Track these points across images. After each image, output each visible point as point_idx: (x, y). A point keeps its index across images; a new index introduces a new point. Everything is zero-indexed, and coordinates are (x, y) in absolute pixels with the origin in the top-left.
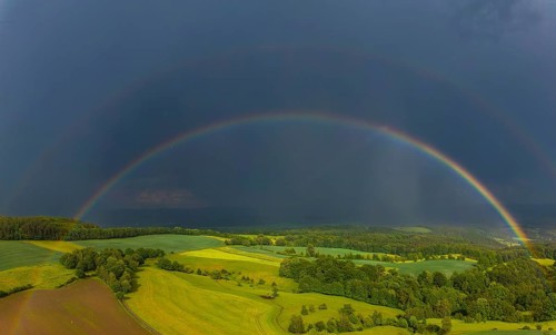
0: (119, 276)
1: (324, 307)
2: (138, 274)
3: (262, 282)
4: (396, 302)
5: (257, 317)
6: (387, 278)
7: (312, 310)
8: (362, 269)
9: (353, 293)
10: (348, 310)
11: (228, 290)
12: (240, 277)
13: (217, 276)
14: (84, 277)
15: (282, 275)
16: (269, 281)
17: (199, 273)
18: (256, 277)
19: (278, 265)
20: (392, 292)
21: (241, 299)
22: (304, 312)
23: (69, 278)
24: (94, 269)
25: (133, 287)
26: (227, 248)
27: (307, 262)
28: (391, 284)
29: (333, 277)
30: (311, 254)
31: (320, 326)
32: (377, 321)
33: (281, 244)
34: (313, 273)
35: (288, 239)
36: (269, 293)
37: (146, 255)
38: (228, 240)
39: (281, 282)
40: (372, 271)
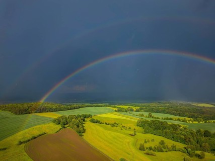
0: (78, 126)
1: (153, 140)
2: (84, 125)
3: (130, 128)
4: (184, 141)
5: (128, 143)
6: (182, 130)
7: (148, 141)
8: (170, 125)
9: (166, 135)
10: (162, 143)
11: (117, 131)
12: (122, 126)
13: (113, 125)
14: (65, 127)
15: (138, 125)
16: (133, 128)
17: (106, 124)
18: (128, 126)
19: (136, 121)
20: (183, 137)
21: (122, 135)
22: (146, 142)
23: (59, 128)
24: (67, 124)
25: (84, 131)
26: (116, 113)
27: (148, 121)
28: (183, 133)
29: (157, 128)
30: (150, 116)
31: (150, 148)
32: (174, 149)
33: (137, 111)
34: (150, 125)
35: (141, 109)
36: (133, 133)
37: (85, 117)
38: (116, 109)
39: (137, 128)
40: (175, 127)
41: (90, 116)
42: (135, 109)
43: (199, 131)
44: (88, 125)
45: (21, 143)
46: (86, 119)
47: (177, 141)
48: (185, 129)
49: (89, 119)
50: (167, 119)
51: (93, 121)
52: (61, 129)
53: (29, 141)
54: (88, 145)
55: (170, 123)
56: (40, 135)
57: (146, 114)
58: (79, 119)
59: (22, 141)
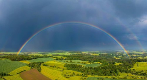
0: (38, 68)
1: (70, 72)
2: (41, 67)
3: (61, 68)
4: (82, 72)
5: (60, 74)
6: (82, 68)
7: (68, 73)
8: (78, 66)
9: (76, 70)
10: (74, 73)
11: (55, 70)
12: (57, 67)
13: (53, 67)
14: (33, 68)
15: (65, 67)
16: (62, 68)
17: (50, 66)
18: (60, 67)
19: (64, 64)
20: (82, 70)
21: (57, 71)
22: (67, 73)
23: (30, 69)
24: (33, 66)
25: (41, 70)
26: (55, 61)
27: (69, 64)
28: (83, 68)
29: (73, 67)
30: (71, 62)
31: (68, 75)
32: (78, 75)
33: (65, 59)
34: (70, 66)
35: (67, 58)
36: (62, 70)
37: (41, 63)
38: (55, 59)
39: (64, 68)
40: (80, 67)
41: (43, 62)
42: (64, 58)
43: (88, 67)
44: (42, 67)
45: (18, 74)
46: (41, 64)
47: (80, 72)
48: (84, 67)
49: (42, 64)
50: (78, 63)
51: (44, 65)
52: (31, 69)
53: (20, 73)
54: (43, 75)
55: (78, 65)
56: (24, 71)
57: (69, 61)
58: (38, 64)
59: (18, 73)
